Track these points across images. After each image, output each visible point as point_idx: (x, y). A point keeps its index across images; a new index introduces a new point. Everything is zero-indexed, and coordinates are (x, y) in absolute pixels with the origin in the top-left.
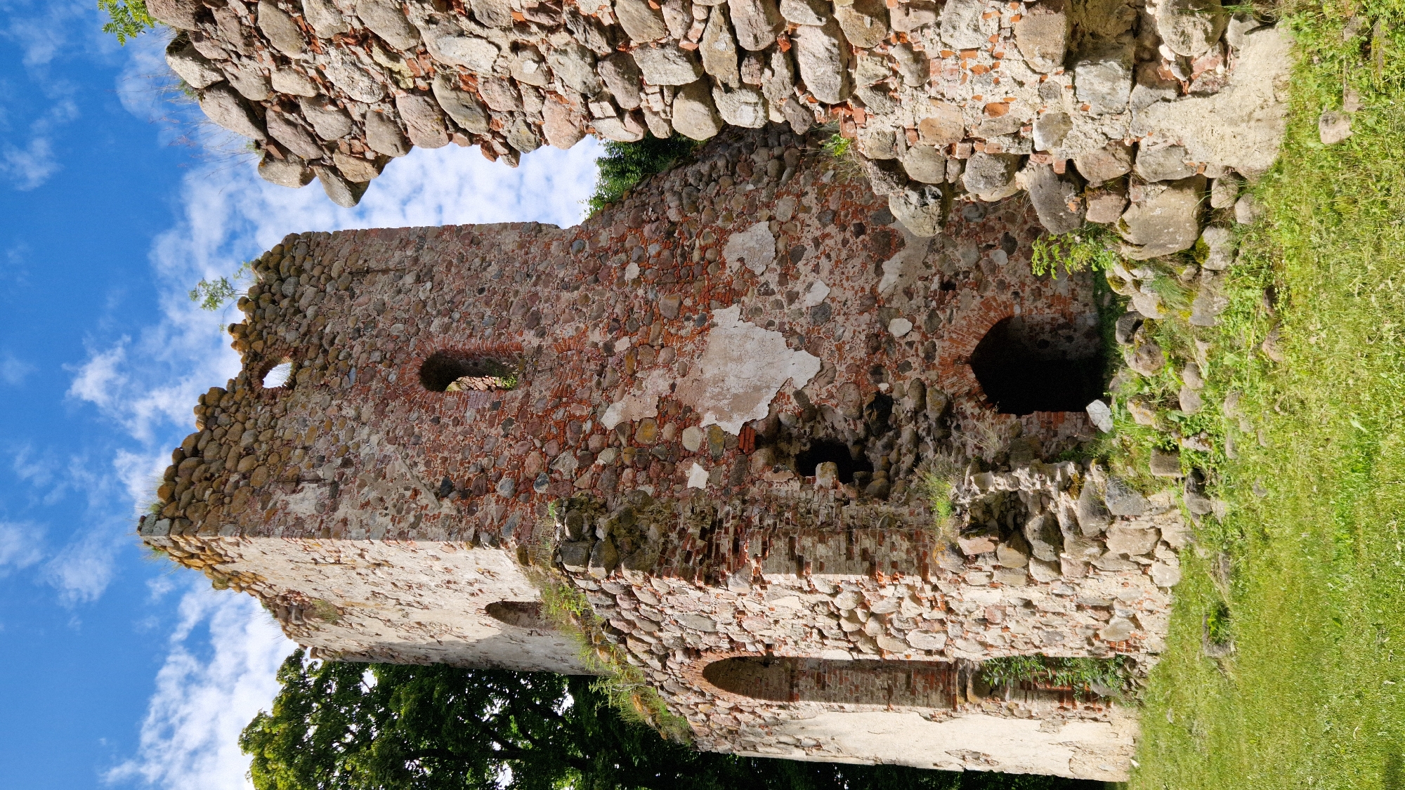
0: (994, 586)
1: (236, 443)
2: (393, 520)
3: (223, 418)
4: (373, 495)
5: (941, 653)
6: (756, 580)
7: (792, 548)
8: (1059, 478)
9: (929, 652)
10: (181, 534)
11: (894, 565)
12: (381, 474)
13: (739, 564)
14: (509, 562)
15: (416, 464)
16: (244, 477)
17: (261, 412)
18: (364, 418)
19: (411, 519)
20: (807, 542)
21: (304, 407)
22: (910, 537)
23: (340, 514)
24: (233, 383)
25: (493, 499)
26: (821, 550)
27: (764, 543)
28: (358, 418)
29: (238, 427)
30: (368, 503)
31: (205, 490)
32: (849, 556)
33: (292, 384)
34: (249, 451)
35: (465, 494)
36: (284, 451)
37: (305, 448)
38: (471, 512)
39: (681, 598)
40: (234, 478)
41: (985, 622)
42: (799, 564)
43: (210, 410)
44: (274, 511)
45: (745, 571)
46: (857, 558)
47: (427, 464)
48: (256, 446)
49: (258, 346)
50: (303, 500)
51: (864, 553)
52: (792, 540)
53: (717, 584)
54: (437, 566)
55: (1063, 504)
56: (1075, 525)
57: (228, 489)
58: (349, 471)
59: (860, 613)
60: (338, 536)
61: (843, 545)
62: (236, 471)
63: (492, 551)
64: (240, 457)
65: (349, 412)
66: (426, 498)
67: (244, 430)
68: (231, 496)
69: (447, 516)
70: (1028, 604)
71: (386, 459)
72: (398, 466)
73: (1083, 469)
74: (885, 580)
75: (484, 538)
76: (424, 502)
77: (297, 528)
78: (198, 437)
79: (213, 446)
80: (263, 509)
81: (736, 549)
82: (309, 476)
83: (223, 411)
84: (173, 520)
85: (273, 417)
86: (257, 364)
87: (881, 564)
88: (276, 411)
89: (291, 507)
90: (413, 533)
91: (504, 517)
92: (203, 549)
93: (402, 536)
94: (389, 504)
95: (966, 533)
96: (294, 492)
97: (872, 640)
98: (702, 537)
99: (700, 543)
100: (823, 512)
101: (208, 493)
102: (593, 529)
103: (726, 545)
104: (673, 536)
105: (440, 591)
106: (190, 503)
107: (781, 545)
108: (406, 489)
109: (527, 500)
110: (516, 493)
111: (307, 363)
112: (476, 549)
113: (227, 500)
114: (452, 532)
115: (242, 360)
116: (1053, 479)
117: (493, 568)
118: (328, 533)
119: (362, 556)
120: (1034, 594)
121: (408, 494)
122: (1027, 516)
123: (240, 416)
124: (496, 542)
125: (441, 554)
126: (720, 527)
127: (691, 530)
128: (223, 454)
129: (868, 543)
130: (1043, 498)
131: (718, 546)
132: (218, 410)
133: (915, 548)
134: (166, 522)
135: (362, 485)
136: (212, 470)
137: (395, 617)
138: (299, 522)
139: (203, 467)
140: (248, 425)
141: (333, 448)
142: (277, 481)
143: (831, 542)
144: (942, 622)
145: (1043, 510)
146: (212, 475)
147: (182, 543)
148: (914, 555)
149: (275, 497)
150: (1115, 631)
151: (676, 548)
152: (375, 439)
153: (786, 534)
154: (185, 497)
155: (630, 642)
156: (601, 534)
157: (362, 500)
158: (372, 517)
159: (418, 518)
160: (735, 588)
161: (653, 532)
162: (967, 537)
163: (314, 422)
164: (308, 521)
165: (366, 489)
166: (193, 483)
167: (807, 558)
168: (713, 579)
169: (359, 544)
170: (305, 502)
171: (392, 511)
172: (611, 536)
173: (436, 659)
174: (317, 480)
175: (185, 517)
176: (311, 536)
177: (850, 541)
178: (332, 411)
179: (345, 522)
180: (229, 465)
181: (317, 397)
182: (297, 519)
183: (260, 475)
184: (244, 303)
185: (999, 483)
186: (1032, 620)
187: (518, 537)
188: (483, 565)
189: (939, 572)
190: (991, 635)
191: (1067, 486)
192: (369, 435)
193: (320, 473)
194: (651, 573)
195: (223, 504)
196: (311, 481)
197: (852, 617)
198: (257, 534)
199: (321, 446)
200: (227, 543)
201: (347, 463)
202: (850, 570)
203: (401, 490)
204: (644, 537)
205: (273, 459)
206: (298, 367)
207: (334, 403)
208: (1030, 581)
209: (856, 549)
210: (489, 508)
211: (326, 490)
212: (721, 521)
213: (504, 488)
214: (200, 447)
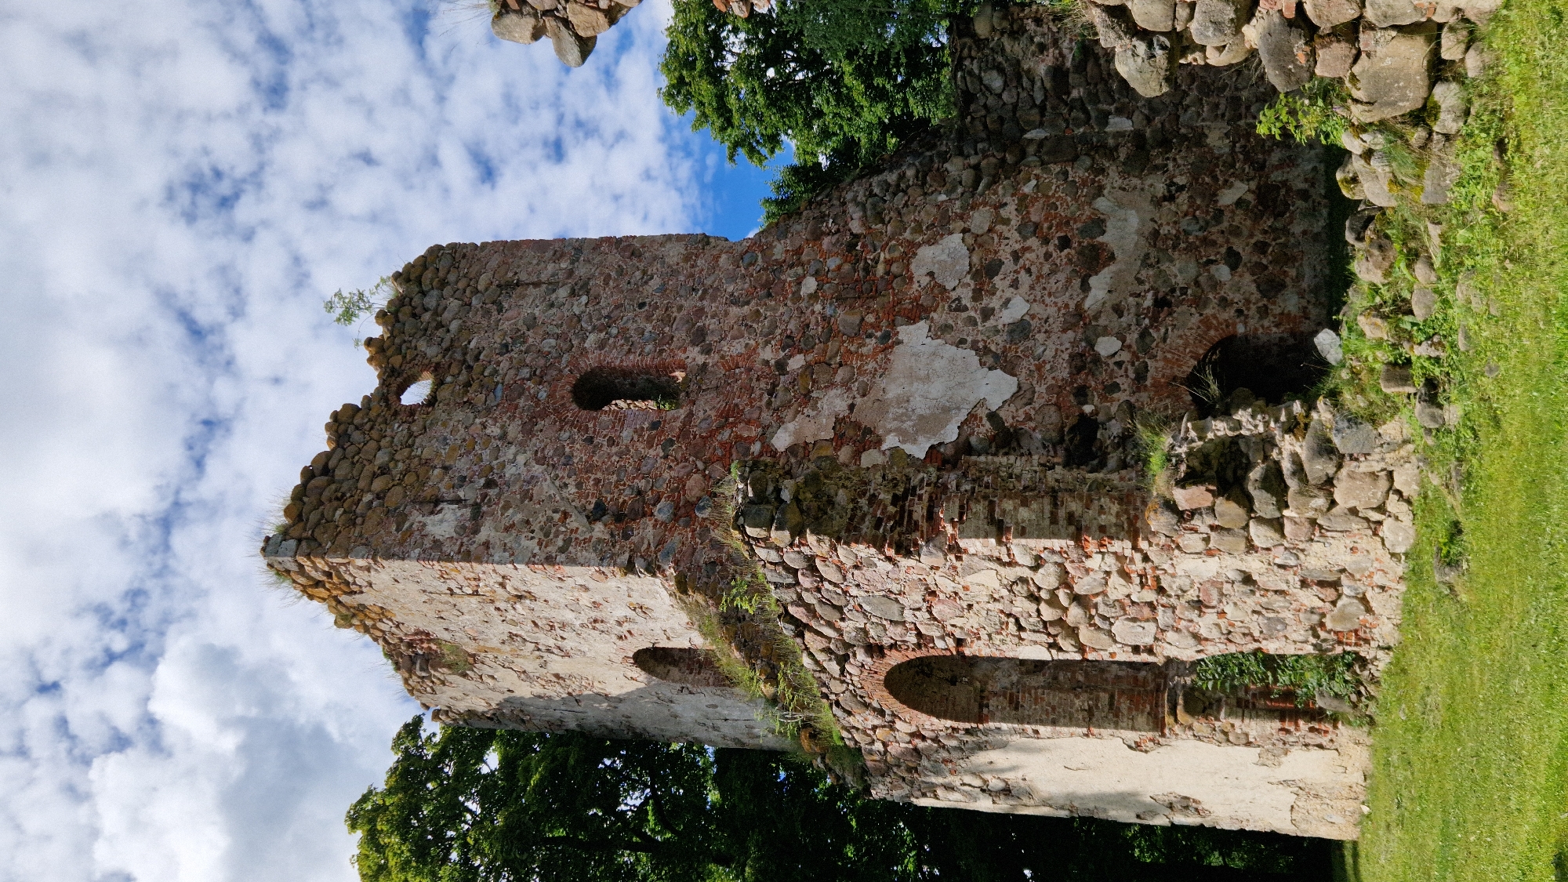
0: (1210, 553)
1: (370, 462)
2: (540, 544)
3: (357, 436)
4: (518, 517)
5: (1150, 651)
6: (951, 549)
7: (991, 511)
8: (1283, 418)
9: (1136, 649)
10: (308, 556)
11: (1102, 529)
12: (527, 496)
13: (933, 532)
14: (665, 594)
15: (566, 485)
16: (378, 497)
17: (398, 430)
18: (511, 435)
19: (560, 543)
20: (1008, 505)
21: (445, 424)
22: (1121, 501)
23: (482, 536)
24: (367, 400)
25: (651, 523)
26: (1024, 513)
27: (961, 507)
28: (503, 436)
29: (372, 444)
30: (513, 526)
31: (336, 509)
32: (1054, 520)
33: (432, 401)
34: (384, 470)
35: (619, 518)
36: (421, 471)
37: (446, 469)
38: (626, 537)
39: (868, 572)
40: (367, 497)
41: (1199, 605)
42: (999, 529)
43: (342, 427)
44: (410, 532)
45: (941, 538)
46: (1062, 522)
47: (579, 485)
48: (391, 465)
49: (396, 361)
50: (441, 521)
51: (1071, 518)
52: (992, 503)
53: (908, 554)
54: (585, 599)
55: (1289, 447)
56: (1299, 470)
57: (360, 509)
58: (492, 492)
59: (1062, 595)
60: (479, 560)
61: (1048, 508)
62: (369, 491)
63: (648, 577)
64: (374, 476)
65: (494, 430)
66: (576, 522)
67: (379, 449)
68: (363, 516)
69: (599, 541)
70: (1247, 579)
71: (532, 480)
72: (546, 488)
73: (1310, 406)
74: (1092, 546)
75: (639, 565)
76: (574, 525)
77: (435, 551)
78: (327, 456)
79: (345, 464)
80: (397, 530)
81: (931, 516)
82: (447, 497)
83: (357, 428)
84: (300, 541)
85: (411, 435)
86: (394, 380)
87: (1088, 529)
88: (414, 428)
89: (429, 528)
90: (561, 557)
91: (661, 542)
92: (329, 575)
93: (550, 560)
94: (536, 526)
95: (1182, 483)
96: (432, 513)
97: (1073, 632)
98: (894, 503)
99: (891, 509)
100: (1027, 476)
101: (339, 512)
102: (778, 491)
103: (919, 511)
104: (863, 502)
105: (585, 632)
106: (318, 524)
107: (980, 508)
108: (555, 511)
109: (687, 525)
110: (675, 517)
111: (449, 379)
112: (631, 577)
113: (359, 520)
114: (605, 556)
115: (379, 376)
116: (1277, 421)
117: (648, 602)
118: (467, 557)
119: (503, 585)
120: (1254, 565)
121: (557, 516)
122: (1249, 466)
123: (375, 434)
124: (653, 569)
125: (591, 584)
126: (913, 494)
127: (881, 497)
128: (355, 473)
129: (1075, 506)
130: (1267, 442)
131: (911, 513)
132: (352, 427)
133: (1126, 512)
134: (292, 543)
135: (506, 507)
136: (343, 490)
137: (531, 666)
138: (437, 544)
139: (333, 487)
140: (383, 443)
141: (476, 468)
142: (414, 502)
143: (1034, 506)
144: (1151, 606)
145: (1266, 458)
146: (344, 495)
147: (307, 564)
148: (1124, 518)
149: (411, 518)
150: (1343, 617)
151: (865, 515)
152: (521, 459)
153: (985, 497)
154: (314, 517)
155: (808, 635)
156: (786, 495)
157: (506, 522)
158: (517, 539)
159: (567, 542)
160: (926, 564)
161: (842, 497)
162: (1183, 487)
163: (455, 439)
164: (447, 544)
165: (511, 511)
166: (322, 503)
167: (1007, 520)
168: (905, 549)
169: (502, 569)
170: (444, 524)
171: (539, 535)
172: (796, 499)
173: (572, 725)
174: (458, 501)
175: (313, 538)
176: (449, 559)
177: (1055, 505)
178: (476, 429)
179: (487, 545)
180: (362, 484)
181: (459, 415)
182: (435, 541)
183: (395, 497)
184: (382, 316)
185: (1220, 428)
186: (1252, 602)
187: (677, 563)
188: (636, 599)
189: (1150, 535)
190: (1206, 624)
191: (1293, 427)
192: (515, 455)
193: (461, 494)
194: (838, 540)
195: (354, 524)
196: (451, 502)
197: (1053, 601)
198: (390, 556)
199: (462, 465)
200: (356, 567)
201: (490, 484)
202: (1054, 535)
203: (549, 513)
204: (831, 502)
205: (410, 479)
206: (439, 383)
207: (478, 421)
208: (1251, 547)
209: (1062, 513)
210: (646, 532)
211: (467, 512)
212: (914, 488)
213: (662, 511)
214: (331, 464)
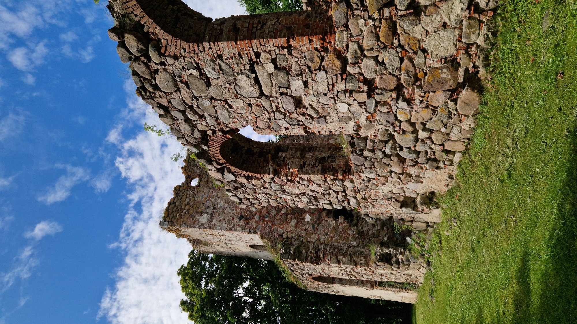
0: (384, 270)
1: (185, 201)
2: (228, 225)
3: (181, 194)
4: (222, 218)
5: (371, 279)
6: (328, 265)
7: (337, 258)
8: (399, 251)
9: (368, 279)
10: (171, 226)
11: (361, 264)
12: (224, 212)
13: (324, 260)
14: (258, 237)
15: (233, 210)
16: (187, 211)
17: (191, 193)
18: (219, 196)
19: (233, 225)
20: (341, 257)
21: (203, 192)
22: (365, 257)
23: (213, 223)
24: (183, 184)
25: (254, 221)
26: (344, 259)
27: (331, 257)
28: (217, 196)
29: (185, 197)
30: (221, 220)
31: (177, 214)
32: (351, 261)
33: (199, 185)
34: (188, 203)
35: (246, 219)
36: (197, 204)
37: (203, 204)
38: (248, 224)
39: (310, 266)
40: (185, 211)
41: (382, 275)
42: (339, 262)
43: (177, 191)
44: (196, 221)
45: (326, 262)
46: (353, 262)
47: (236, 210)
48: (190, 202)
49: (189, 173)
50: (203, 218)
51: (354, 261)
52: (337, 257)
53: (318, 264)
54: (238, 237)
55: (400, 257)
56: (403, 262)
57: (183, 214)
58: (215, 211)
59: (352, 271)
60: (213, 229)
61: (349, 258)
62: (185, 209)
63: (254, 235)
64: (186, 205)
65: (215, 194)
66: (236, 220)
67: (187, 197)
68: (184, 216)
69: (242, 225)
70: (392, 273)
71: (225, 208)
72: (228, 210)
73: (405, 251)
74: (359, 267)
75: (252, 232)
76: (236, 221)
77: (202, 226)
78: (174, 199)
79: (178, 201)
80: (193, 220)
81: (324, 257)
82: (205, 211)
83: (181, 192)
84: (168, 222)
85: (194, 194)
86: (189, 179)
87: (358, 264)
88: (195, 193)
89: (200, 220)
90: (233, 229)
91: (257, 226)
92: (176, 229)
93: (230, 230)
94: (226, 221)
95: (378, 261)
96: (201, 216)
97: (355, 276)
98: (315, 253)
99: (315, 255)
100: (345, 249)
101: (178, 215)
102: (290, 250)
103: (321, 256)
104: (309, 253)
105: (238, 241)
106: (173, 217)
107: (335, 257)
108: (231, 217)
109: (263, 222)
110: (260, 219)
111: (203, 179)
112: (250, 234)
113: (183, 217)
114: (243, 230)
115: (185, 177)
116: (398, 252)
117: (253, 238)
118: (210, 228)
119: (218, 233)
120: (393, 272)
121: (231, 218)
122: (392, 257)
123: (185, 193)
124: (255, 233)
125: (240, 234)
126: (320, 251)
127: (313, 252)
128: (181, 204)
129: (355, 258)
130: (396, 255)
131: (319, 256)
132: (179, 191)
133: (366, 260)
134: (167, 222)
135: (219, 215)
136: (178, 208)
137: (224, 246)
138: (203, 224)
139: (176, 207)
140: (187, 196)
141: (211, 204)
142: (196, 213)
143: (347, 258)
144: (371, 274)
145: (396, 257)
146: (179, 210)
147: (171, 228)
148: (366, 262)
149: (196, 217)
150: (412, 279)
151: (309, 256)
152: (222, 202)
153: (336, 255)
154: (172, 216)
155: (295, 272)
156: (292, 252)
157: (219, 219)
158: (222, 224)
159: (234, 225)
160: (323, 265)
161: (304, 251)
162: (378, 262)
163: (205, 196)
164: (205, 224)
165: (220, 216)
166: (173, 212)
167: (341, 261)
168: (317, 263)
169: (219, 231)
170: (204, 219)
171: (227, 223)
172: (294, 253)
173: (233, 255)
174: (207, 213)
175: (171, 221)
176: (206, 228)
177: (351, 257)
178: (210, 194)
179: (215, 225)
180: (183, 207)
181: (206, 189)
182: (202, 223)
183: (191, 211)
184: (185, 161)
185: (386, 251)
186: (393, 276)
187: (261, 232)
188: (251, 237)
189: (371, 266)
190: (383, 277)
191: (401, 253)
192: (220, 201)
193: (208, 211)
194: (303, 261)
195: (182, 218)
196: (205, 213)
197: (350, 272)
198: (192, 227)
199: (208, 203)
200: (183, 229)
201: (215, 209)
202: (351, 265)
203: (230, 217)
204: (301, 252)
205: (194, 206)
206: (200, 180)
207: (211, 191)
208: (392, 270)
209: (352, 260)
210: (253, 223)
211: (209, 216)
212: (320, 249)
213: (257, 218)
214: (175, 201)
